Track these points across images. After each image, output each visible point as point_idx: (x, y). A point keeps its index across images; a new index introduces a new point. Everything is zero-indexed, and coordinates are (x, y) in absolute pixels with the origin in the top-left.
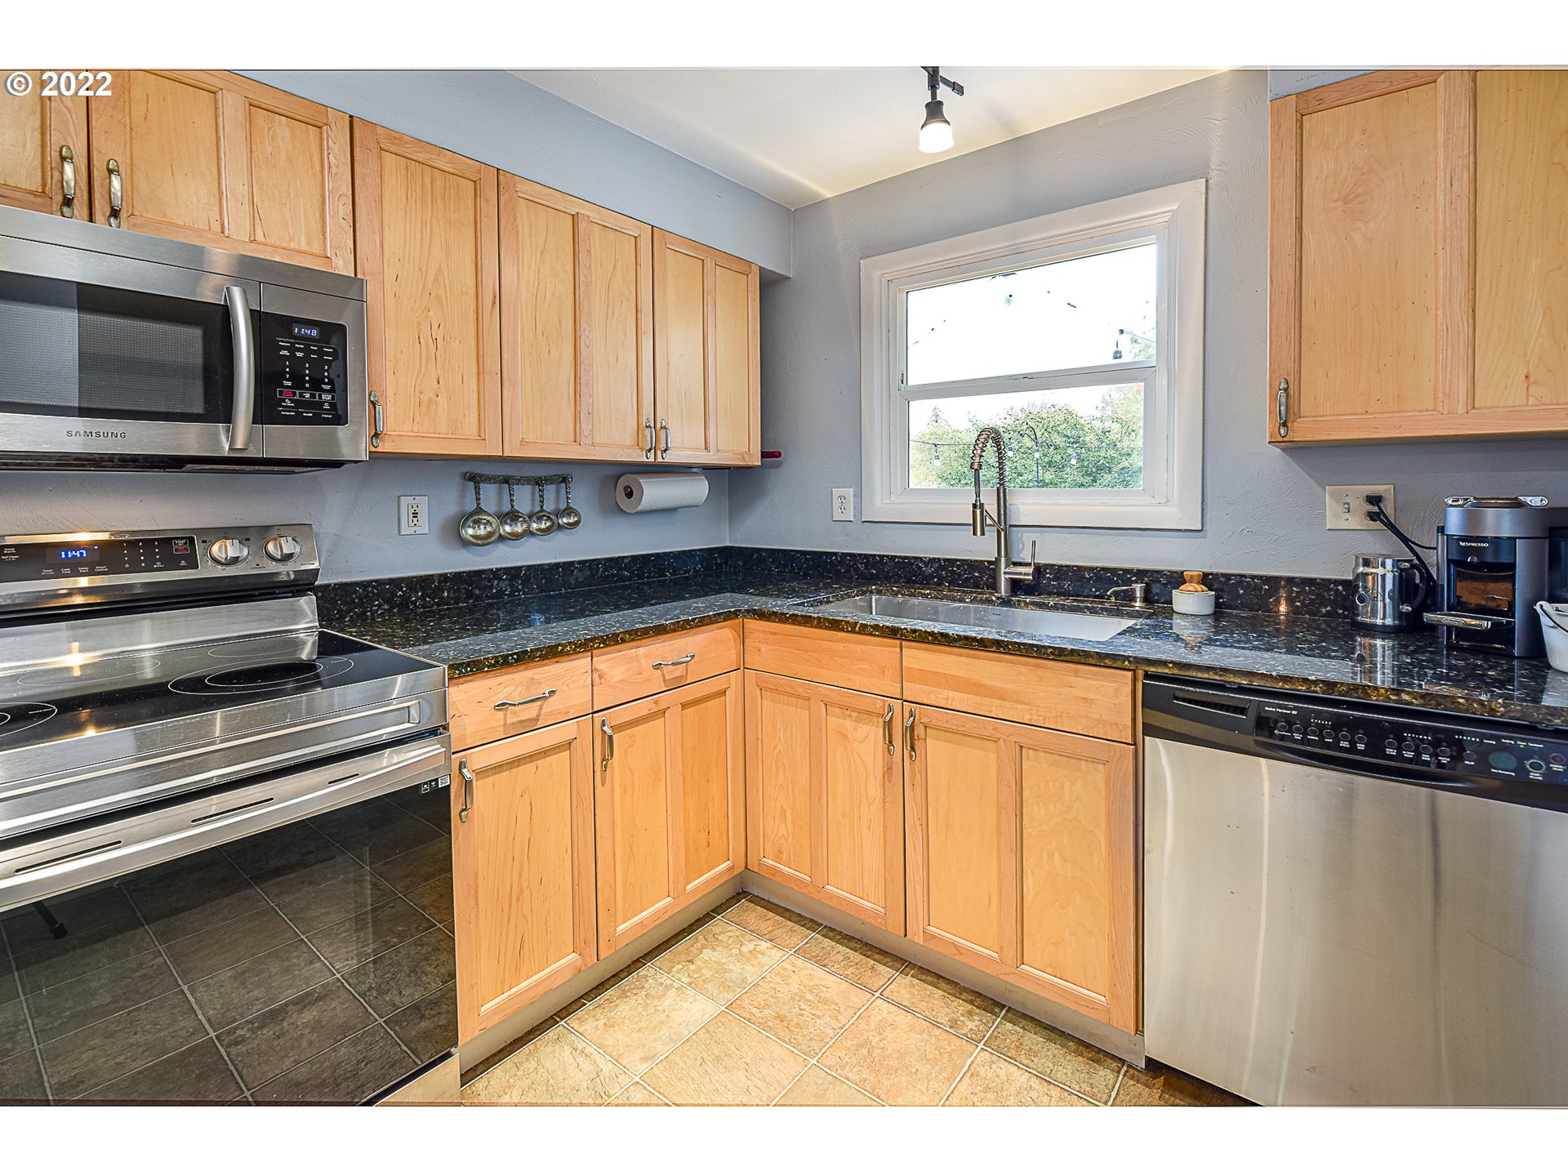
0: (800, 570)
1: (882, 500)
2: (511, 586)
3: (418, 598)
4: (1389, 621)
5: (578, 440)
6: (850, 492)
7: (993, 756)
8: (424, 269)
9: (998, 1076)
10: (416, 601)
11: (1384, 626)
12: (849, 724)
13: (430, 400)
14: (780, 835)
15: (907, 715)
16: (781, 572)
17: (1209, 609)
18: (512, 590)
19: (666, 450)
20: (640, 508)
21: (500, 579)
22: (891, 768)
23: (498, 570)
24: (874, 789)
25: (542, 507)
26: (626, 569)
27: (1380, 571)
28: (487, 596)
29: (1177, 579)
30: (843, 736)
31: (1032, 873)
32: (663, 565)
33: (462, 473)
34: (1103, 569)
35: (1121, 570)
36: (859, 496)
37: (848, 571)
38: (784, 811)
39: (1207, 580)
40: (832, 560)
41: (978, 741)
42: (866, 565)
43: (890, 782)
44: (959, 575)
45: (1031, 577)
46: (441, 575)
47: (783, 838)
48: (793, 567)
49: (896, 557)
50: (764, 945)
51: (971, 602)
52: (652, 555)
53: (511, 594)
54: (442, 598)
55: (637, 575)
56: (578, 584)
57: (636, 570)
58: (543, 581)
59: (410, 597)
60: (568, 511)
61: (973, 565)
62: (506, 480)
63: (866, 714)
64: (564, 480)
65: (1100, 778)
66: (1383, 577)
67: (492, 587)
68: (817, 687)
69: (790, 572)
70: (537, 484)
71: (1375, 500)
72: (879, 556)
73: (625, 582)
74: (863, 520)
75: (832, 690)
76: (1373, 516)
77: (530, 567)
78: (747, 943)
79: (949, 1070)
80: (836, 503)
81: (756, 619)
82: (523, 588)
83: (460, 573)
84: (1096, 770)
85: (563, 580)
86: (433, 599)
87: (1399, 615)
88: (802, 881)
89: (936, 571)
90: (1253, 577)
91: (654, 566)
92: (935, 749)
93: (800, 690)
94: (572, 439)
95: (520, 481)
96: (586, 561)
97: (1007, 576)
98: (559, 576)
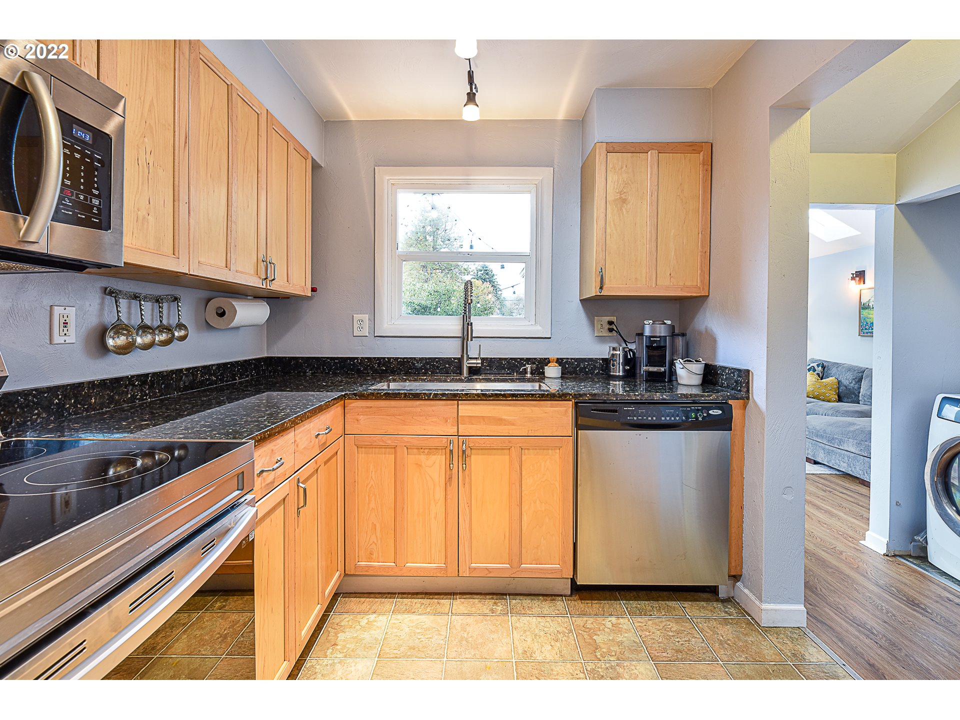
0: (330, 370)
1: (387, 322)
2: (142, 391)
3: (71, 405)
4: (621, 374)
5: (228, 266)
6: (366, 317)
7: (507, 457)
8: (142, 99)
9: (524, 624)
10: (69, 408)
11: (619, 376)
12: (423, 457)
13: (144, 218)
14: (371, 543)
15: (461, 444)
16: (315, 373)
17: (560, 375)
18: (141, 394)
19: (274, 280)
20: (233, 325)
21: (134, 385)
22: (452, 477)
23: (133, 377)
24: (439, 494)
25: (161, 321)
26: (214, 374)
27: (618, 352)
28: (124, 401)
29: (545, 362)
30: (419, 465)
31: (526, 514)
32: (235, 371)
33: (102, 287)
34: (511, 359)
35: (519, 358)
36: (373, 320)
37: (366, 369)
38: (374, 526)
39: (560, 361)
40: (354, 362)
41: (500, 451)
42: (379, 364)
43: (450, 486)
44: (438, 367)
45: (480, 365)
46: (90, 382)
47: (373, 544)
48: (324, 370)
49: (399, 358)
50: (372, 617)
51: (450, 381)
52: (228, 363)
53: (141, 399)
54: (91, 404)
55: (220, 380)
56: (186, 388)
57: (219, 375)
58: (163, 386)
59: (64, 405)
60: (181, 326)
61: (448, 361)
62: (136, 297)
63: (432, 450)
64: (176, 299)
65: (557, 456)
66: (619, 354)
67: (127, 393)
68: (402, 437)
70: (157, 301)
71: (611, 323)
72: (387, 358)
73: (213, 385)
74: (376, 335)
75: (412, 438)
76: (611, 330)
77: (154, 374)
78: (361, 620)
79: (505, 631)
80: (356, 326)
81: (357, 399)
82: (149, 393)
83: (104, 380)
84: (556, 453)
85: (176, 385)
86: (83, 405)
87: (624, 370)
88: (389, 567)
89: (424, 365)
90: (572, 359)
91: (230, 372)
92: (476, 461)
93: (389, 442)
94: (224, 265)
95: (145, 298)
96: (190, 368)
97: (468, 365)
98: (173, 382)
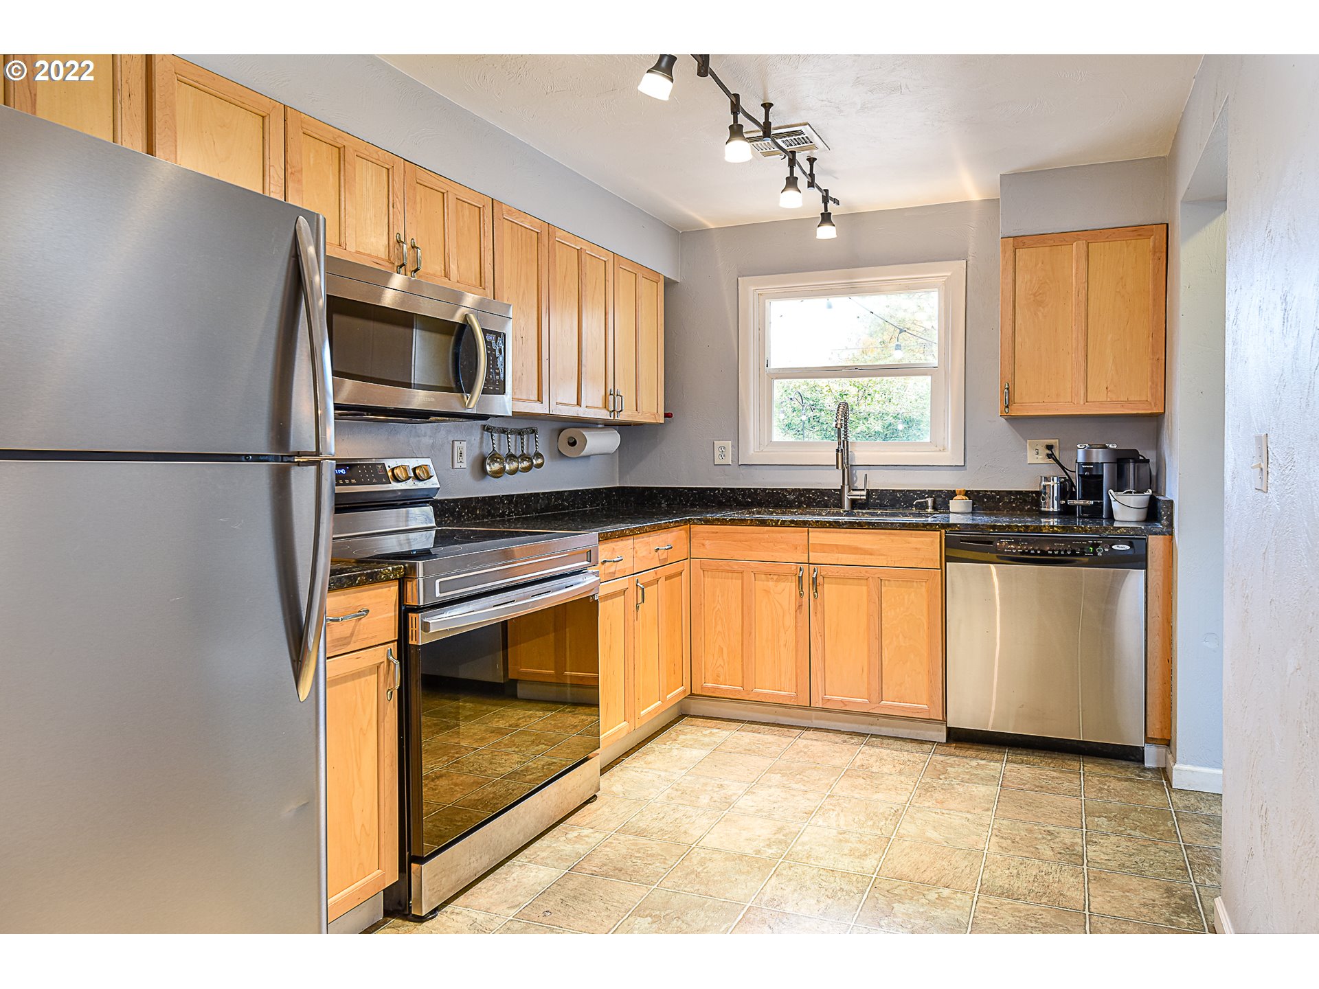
0: (687, 502)
1: (754, 448)
2: (509, 509)
4: (1054, 509)
5: (580, 403)
6: (729, 444)
7: (864, 588)
11: (1053, 511)
12: (771, 584)
14: (717, 665)
15: (811, 572)
16: (670, 504)
17: (970, 509)
18: (509, 511)
19: (621, 411)
20: (583, 454)
21: (504, 504)
22: (802, 605)
23: (503, 496)
24: (789, 622)
25: (523, 451)
26: (566, 500)
27: (1052, 483)
29: (952, 494)
30: (767, 592)
31: (887, 649)
33: (482, 425)
34: (909, 491)
35: (919, 491)
36: (737, 447)
37: (727, 500)
38: (721, 649)
40: (714, 493)
41: (856, 581)
42: (743, 496)
43: (800, 613)
44: (814, 499)
45: (865, 497)
46: (475, 498)
47: (720, 667)
48: (681, 501)
49: (767, 489)
50: (716, 731)
51: (826, 515)
52: (580, 491)
53: (509, 515)
54: (477, 514)
55: (572, 506)
56: (542, 510)
57: (570, 502)
58: (524, 508)
59: (461, 513)
60: (538, 455)
61: (822, 492)
62: (504, 431)
63: (781, 577)
64: (534, 431)
65: (923, 589)
67: (499, 510)
68: (749, 563)
69: (679, 504)
70: (519, 434)
71: (1050, 447)
72: (753, 489)
73: (565, 510)
74: (740, 464)
75: (760, 564)
76: (1049, 456)
78: (703, 731)
80: (717, 453)
81: (702, 524)
82: (514, 510)
83: (485, 497)
84: (922, 586)
85: (534, 507)
86: (472, 514)
87: (1060, 506)
88: (736, 691)
89: (797, 497)
90: (992, 491)
91: (581, 499)
92: (829, 589)
93: (736, 567)
94: (576, 403)
95: (511, 432)
96: (546, 493)
97: (849, 497)
98: (533, 504)
